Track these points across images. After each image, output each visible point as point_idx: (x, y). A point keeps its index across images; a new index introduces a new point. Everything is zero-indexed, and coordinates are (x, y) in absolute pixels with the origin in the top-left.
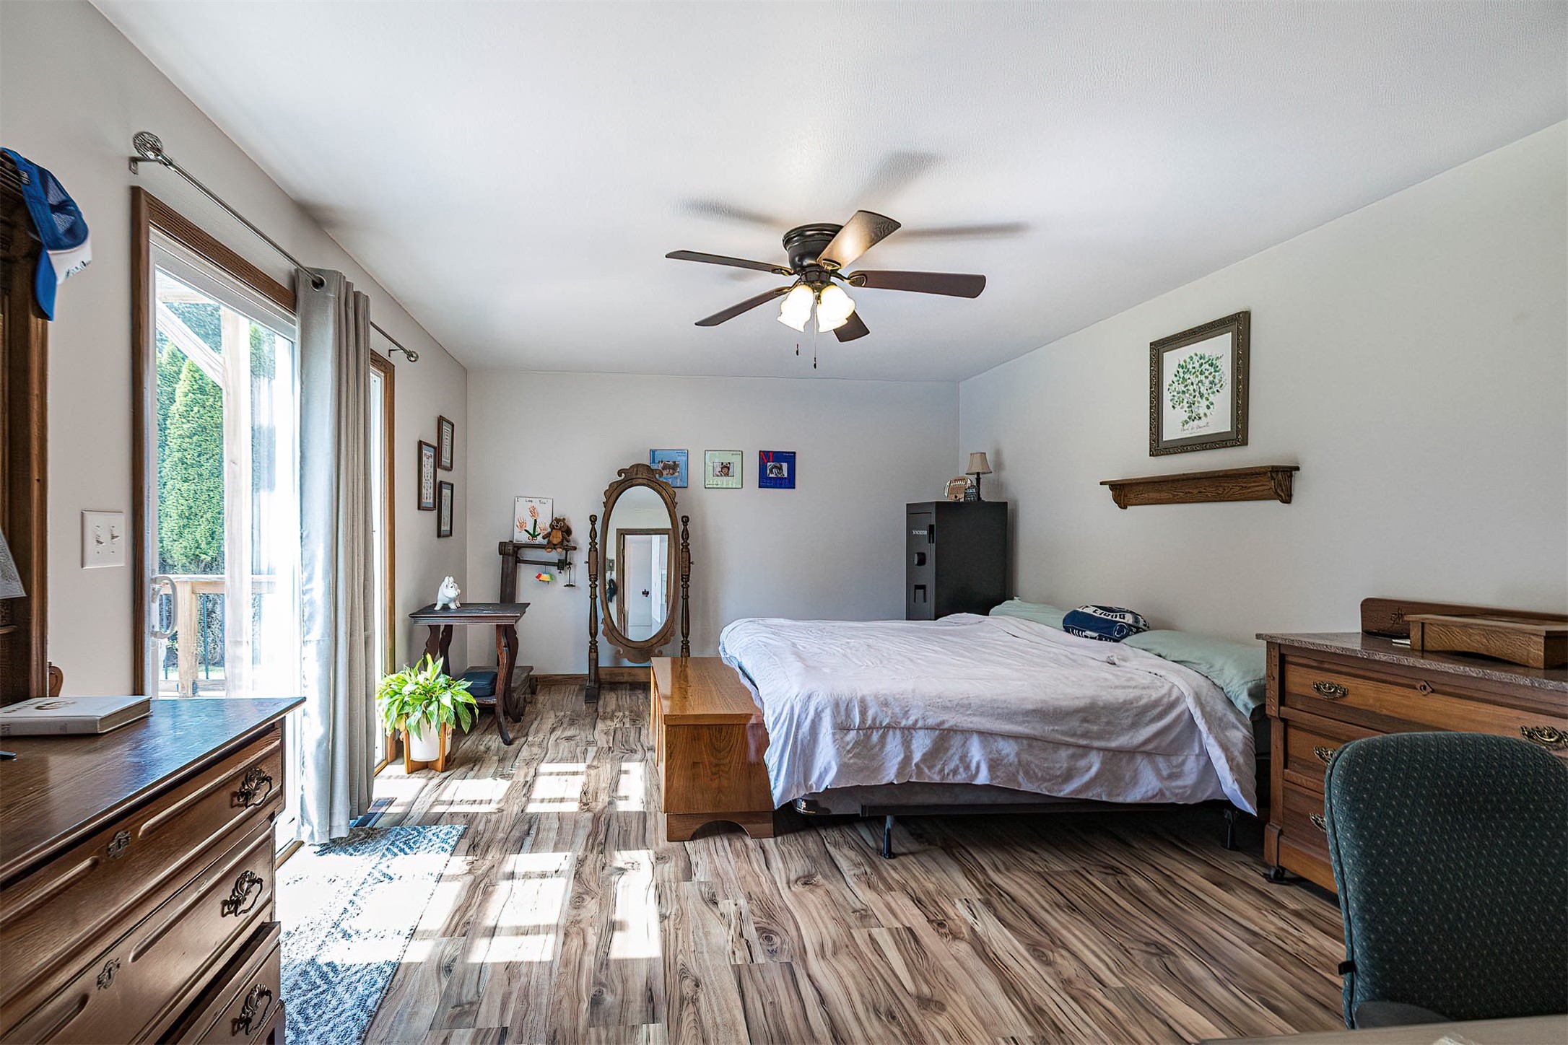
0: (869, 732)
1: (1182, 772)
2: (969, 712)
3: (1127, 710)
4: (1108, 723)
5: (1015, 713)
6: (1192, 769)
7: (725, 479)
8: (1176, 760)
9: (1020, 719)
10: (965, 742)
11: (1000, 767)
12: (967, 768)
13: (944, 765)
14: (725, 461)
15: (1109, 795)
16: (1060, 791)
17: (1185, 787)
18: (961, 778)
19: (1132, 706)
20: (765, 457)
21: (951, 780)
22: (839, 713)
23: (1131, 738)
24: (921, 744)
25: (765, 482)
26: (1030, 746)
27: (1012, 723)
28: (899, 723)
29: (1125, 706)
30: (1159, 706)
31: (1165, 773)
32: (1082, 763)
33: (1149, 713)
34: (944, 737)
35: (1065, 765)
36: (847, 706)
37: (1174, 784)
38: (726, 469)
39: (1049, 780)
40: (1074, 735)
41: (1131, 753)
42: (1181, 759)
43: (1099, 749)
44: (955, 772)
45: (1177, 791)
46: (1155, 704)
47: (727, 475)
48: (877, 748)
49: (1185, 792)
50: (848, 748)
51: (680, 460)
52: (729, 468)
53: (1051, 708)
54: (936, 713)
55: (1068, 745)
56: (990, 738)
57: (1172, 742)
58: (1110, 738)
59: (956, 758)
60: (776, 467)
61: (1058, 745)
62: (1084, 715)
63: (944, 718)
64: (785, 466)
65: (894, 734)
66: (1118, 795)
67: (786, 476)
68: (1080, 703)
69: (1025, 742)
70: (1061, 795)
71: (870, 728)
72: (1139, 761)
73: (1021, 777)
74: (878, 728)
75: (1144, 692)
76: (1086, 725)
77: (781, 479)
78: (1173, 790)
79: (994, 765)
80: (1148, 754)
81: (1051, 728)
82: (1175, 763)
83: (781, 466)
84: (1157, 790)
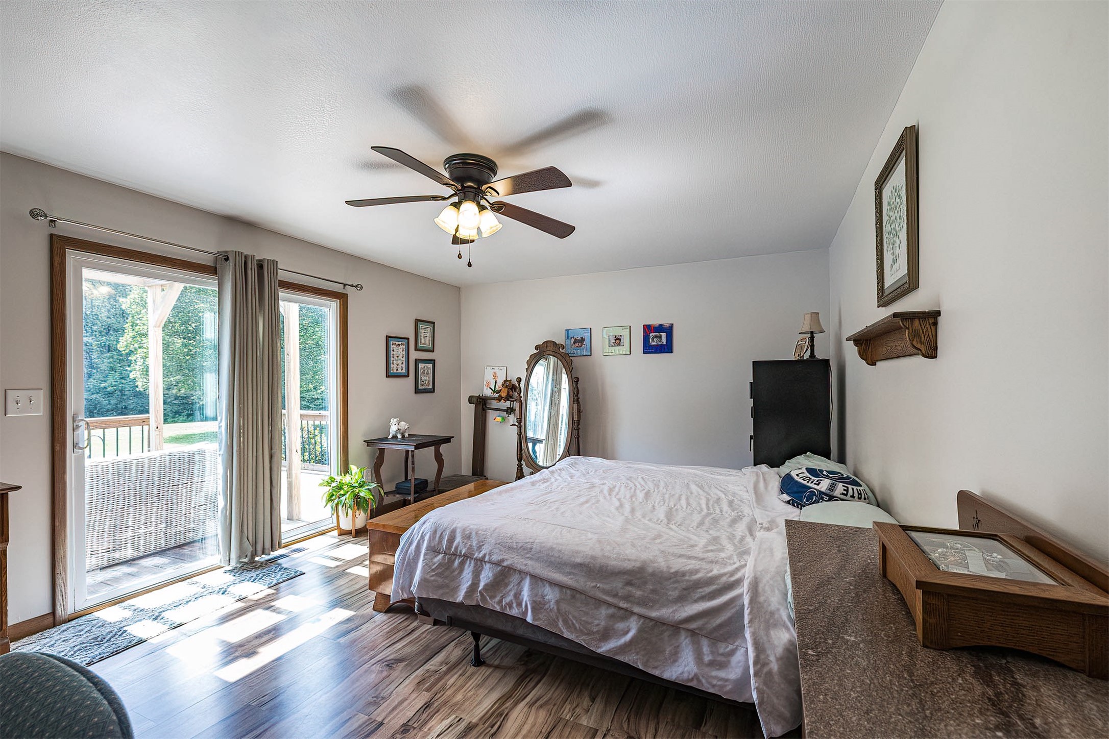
0: (453, 558)
1: (729, 662)
2: (527, 556)
3: (677, 582)
4: (654, 591)
5: (565, 564)
6: (739, 662)
7: (617, 348)
8: (723, 648)
9: (568, 570)
10: (521, 581)
11: (542, 611)
12: (519, 604)
13: (502, 597)
14: (618, 334)
15: (645, 664)
16: (599, 648)
17: (727, 680)
18: (515, 612)
19: (684, 578)
20: (648, 329)
21: (508, 611)
22: (434, 538)
23: (673, 612)
24: (486, 575)
25: (648, 349)
26: (573, 597)
27: (560, 572)
28: (474, 555)
29: (677, 576)
30: (714, 584)
31: (707, 658)
32: (620, 626)
33: (701, 590)
34: (504, 574)
35: (603, 623)
36: (442, 533)
37: (714, 673)
38: (618, 340)
39: (588, 634)
40: (615, 596)
41: (676, 627)
42: (730, 647)
43: (641, 616)
44: (510, 605)
45: (715, 682)
46: (711, 581)
47: (619, 345)
48: (456, 573)
49: (726, 686)
50: (433, 567)
51: (586, 335)
52: (620, 340)
53: (598, 565)
54: (500, 551)
55: (609, 605)
56: (540, 582)
57: (721, 626)
58: (652, 607)
59: (512, 593)
60: (656, 337)
61: (599, 603)
62: (630, 578)
63: (505, 557)
64: (664, 335)
65: (470, 561)
66: (656, 668)
67: (665, 343)
68: (628, 566)
69: (568, 591)
70: (599, 651)
71: (453, 554)
72: (683, 638)
73: (560, 624)
74: (460, 556)
75: (705, 565)
76: (630, 588)
77: (662, 346)
78: (710, 680)
79: (538, 606)
80: (693, 633)
81: (594, 584)
82: (721, 651)
83: (661, 336)
84: (693, 674)
